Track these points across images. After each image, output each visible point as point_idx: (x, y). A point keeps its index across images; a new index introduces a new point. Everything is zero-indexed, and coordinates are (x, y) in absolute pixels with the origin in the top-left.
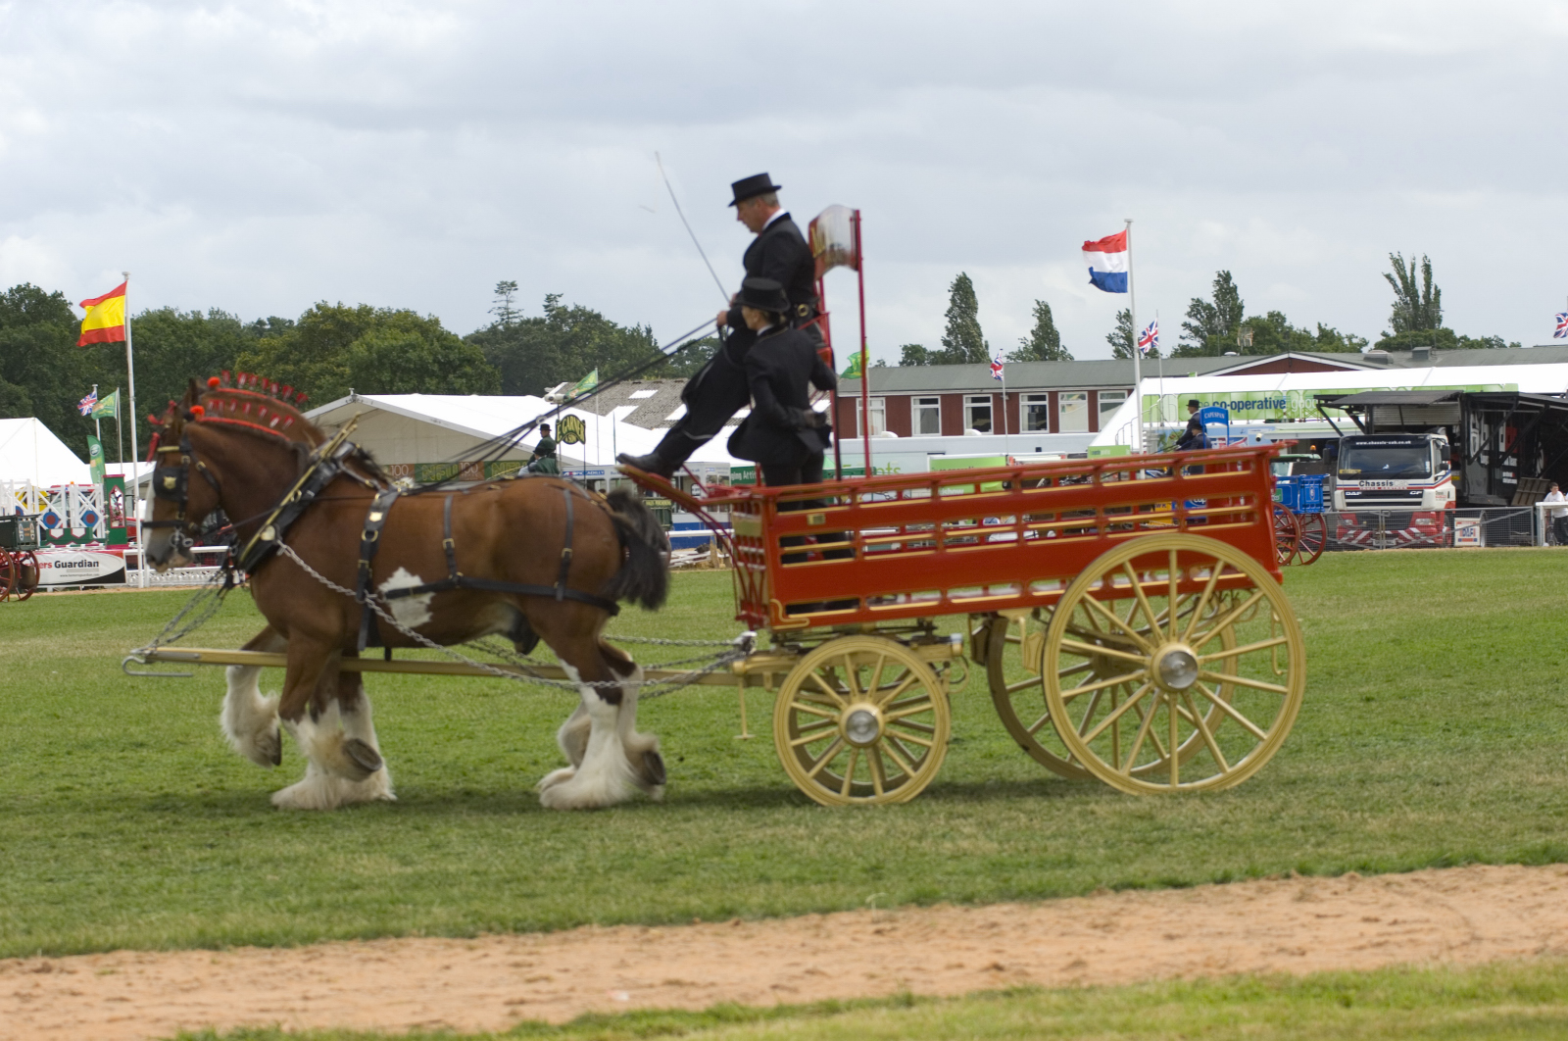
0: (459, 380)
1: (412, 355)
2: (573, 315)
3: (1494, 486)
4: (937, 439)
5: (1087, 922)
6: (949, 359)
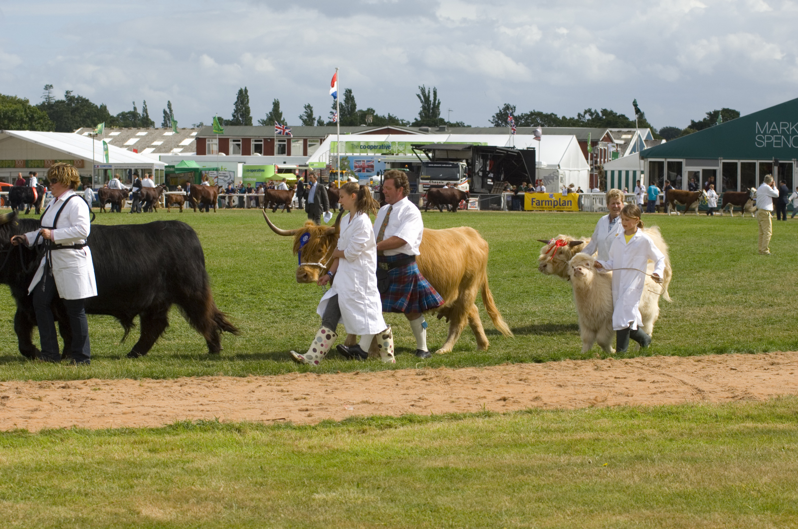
0: (38, 125)
1: (17, 114)
2: (77, 99)
3: (484, 184)
4: (239, 156)
5: (514, 377)
6: (234, 123)
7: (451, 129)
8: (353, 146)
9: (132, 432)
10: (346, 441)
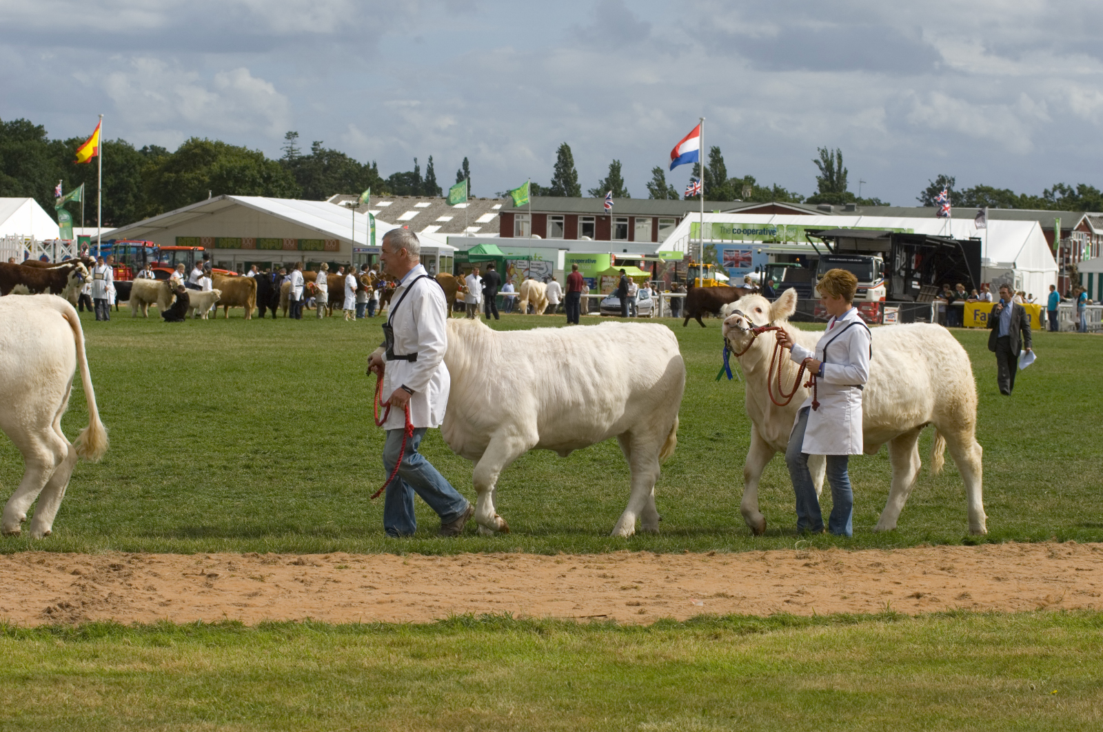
0: (275, 189)
1: (247, 172)
2: (329, 154)
3: (907, 289)
4: (561, 240)
5: (933, 565)
6: (554, 192)
7: (862, 209)
8: (723, 230)
9: (388, 629)
10: (690, 649)
